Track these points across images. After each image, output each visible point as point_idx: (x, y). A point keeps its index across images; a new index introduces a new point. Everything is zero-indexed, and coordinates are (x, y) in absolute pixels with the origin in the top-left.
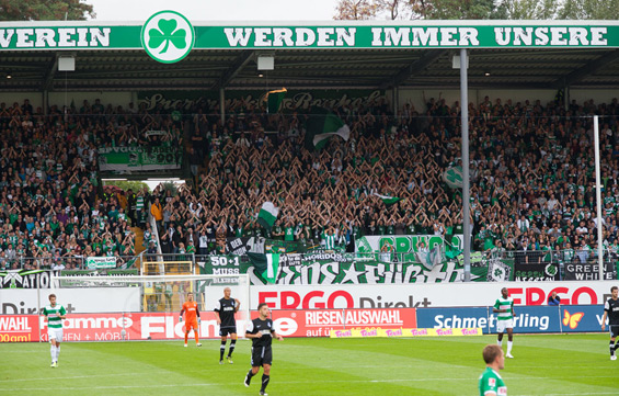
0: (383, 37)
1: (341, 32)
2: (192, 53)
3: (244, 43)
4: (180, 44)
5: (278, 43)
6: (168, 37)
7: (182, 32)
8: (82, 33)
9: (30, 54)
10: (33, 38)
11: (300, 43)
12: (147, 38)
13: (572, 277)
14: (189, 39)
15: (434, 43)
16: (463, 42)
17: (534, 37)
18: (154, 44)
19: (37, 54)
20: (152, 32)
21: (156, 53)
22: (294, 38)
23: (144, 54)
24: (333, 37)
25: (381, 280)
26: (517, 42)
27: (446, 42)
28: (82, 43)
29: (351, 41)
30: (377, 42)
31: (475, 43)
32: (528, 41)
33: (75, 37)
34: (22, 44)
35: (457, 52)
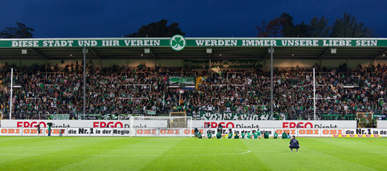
0: (246, 43)
1: (232, 41)
2: (185, 48)
3: (202, 44)
4: (182, 45)
5: (212, 45)
6: (178, 43)
7: (182, 41)
8: (151, 41)
9: (135, 48)
10: (136, 43)
11: (219, 44)
12: (171, 43)
13: (307, 119)
14: (184, 43)
15: (262, 45)
16: (272, 45)
17: (294, 43)
18: (173, 45)
19: (137, 48)
20: (173, 41)
21: (174, 48)
22: (217, 43)
23: (171, 48)
24: (230, 43)
25: (245, 119)
26: (289, 45)
27: (266, 45)
28: (151, 44)
29: (235, 44)
30: (244, 44)
31: (275, 45)
32: (292, 44)
33: (149, 43)
34: (132, 44)
35: (270, 47)
